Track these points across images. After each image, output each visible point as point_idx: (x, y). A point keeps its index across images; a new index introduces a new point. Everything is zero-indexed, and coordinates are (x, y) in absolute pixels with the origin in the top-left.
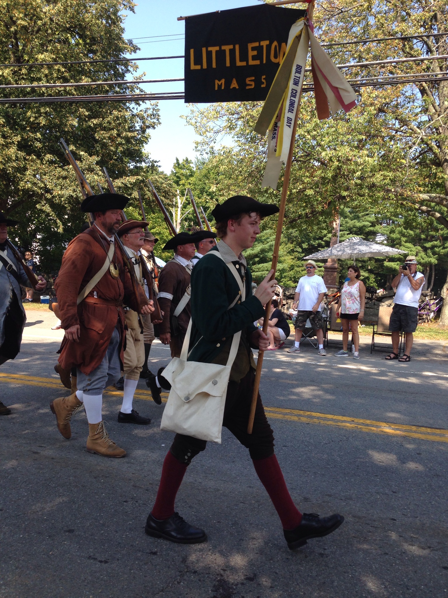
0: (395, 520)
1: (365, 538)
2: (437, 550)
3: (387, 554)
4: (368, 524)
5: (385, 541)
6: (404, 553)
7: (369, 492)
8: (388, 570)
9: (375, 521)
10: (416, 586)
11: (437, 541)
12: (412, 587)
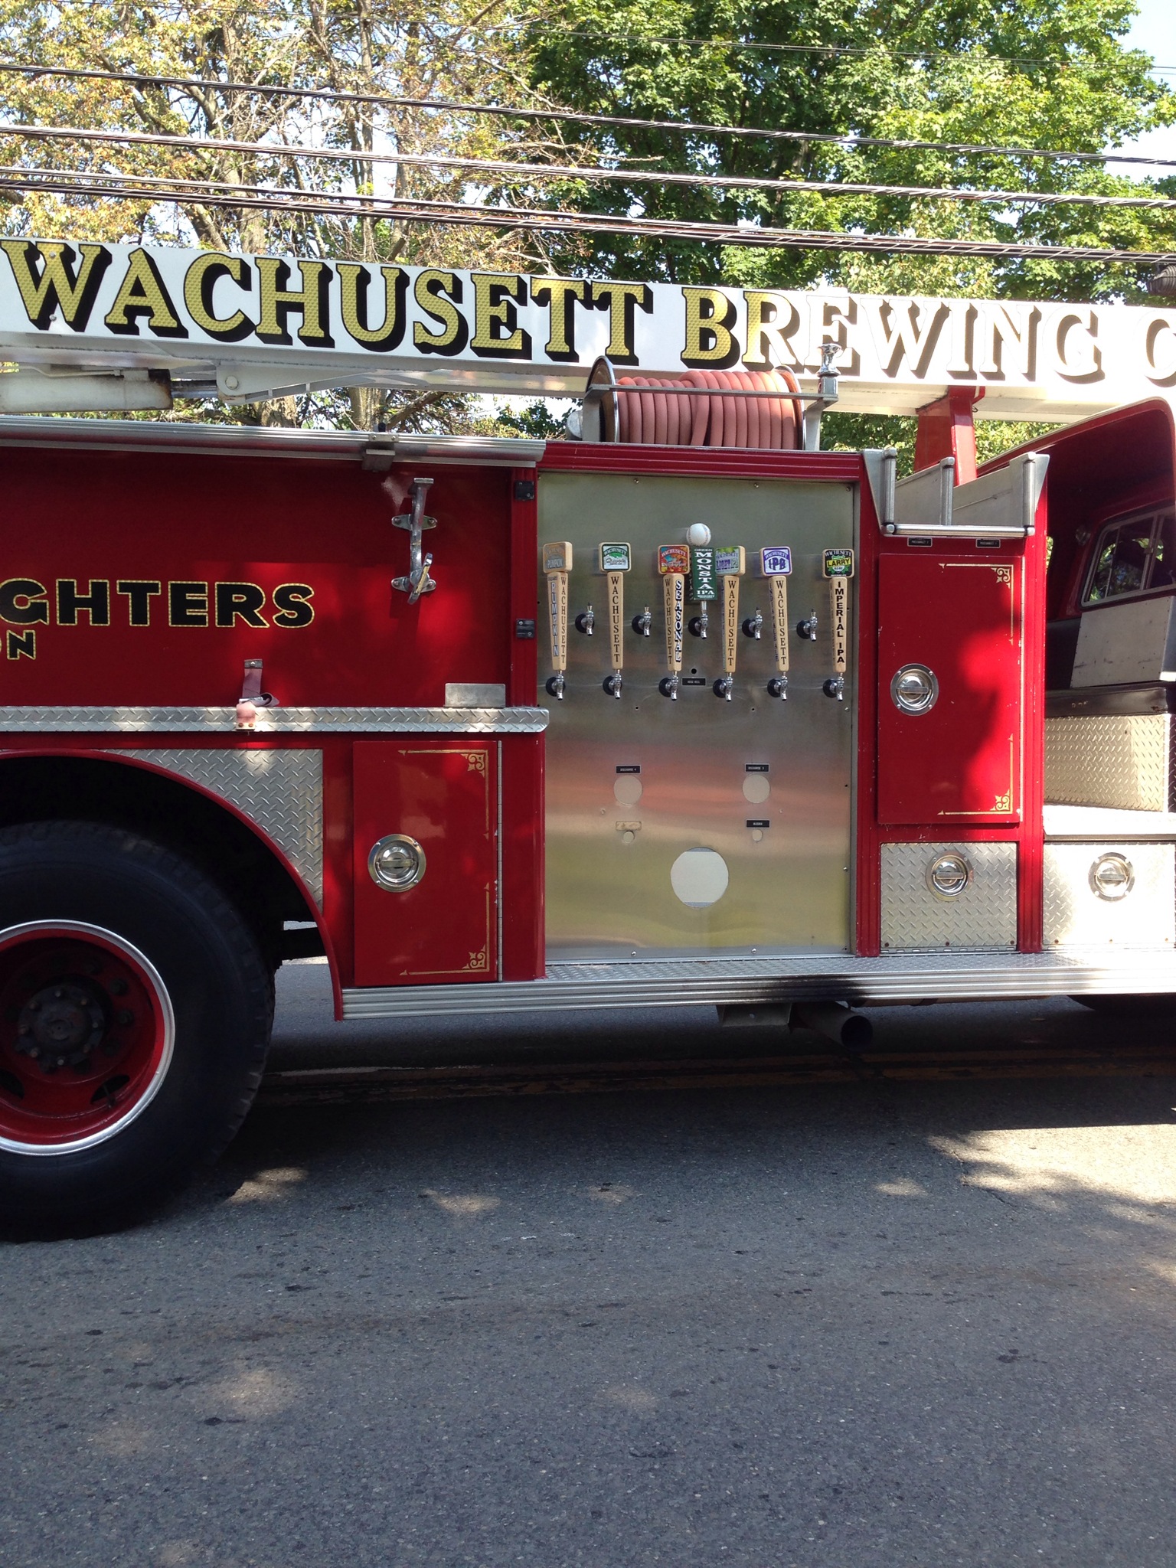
0: (99, 1332)
1: (10, 1401)
2: (194, 1383)
3: (65, 1426)
4: (25, 1362)
5: (65, 1395)
6: (111, 1411)
7: (40, 1278)
8: (64, 1467)
9: (44, 1349)
10: (130, 1487)
11: (201, 1358)
12: (119, 1494)
